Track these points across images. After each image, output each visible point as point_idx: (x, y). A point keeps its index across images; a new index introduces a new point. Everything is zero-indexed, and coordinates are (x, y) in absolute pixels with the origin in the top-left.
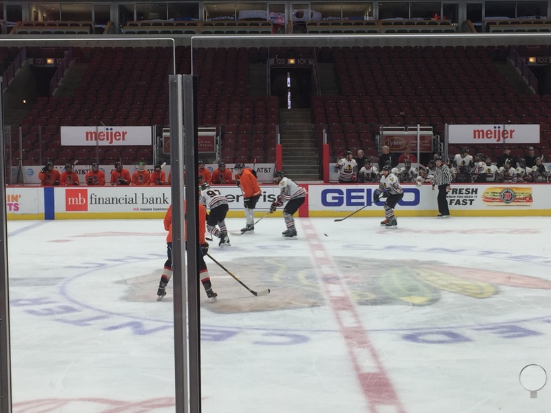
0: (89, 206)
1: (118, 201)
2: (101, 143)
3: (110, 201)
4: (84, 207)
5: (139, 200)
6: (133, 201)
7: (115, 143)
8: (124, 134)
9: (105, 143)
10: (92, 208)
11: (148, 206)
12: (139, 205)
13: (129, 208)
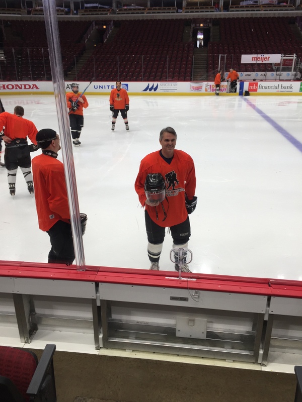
0: (258, 90)
1: (271, 88)
2: (258, 62)
3: (267, 88)
4: (256, 90)
5: (280, 87)
6: (277, 88)
7: (264, 62)
8: (269, 58)
9: (260, 62)
10: (259, 91)
11: (283, 90)
12: (280, 89)
13: (275, 91)
